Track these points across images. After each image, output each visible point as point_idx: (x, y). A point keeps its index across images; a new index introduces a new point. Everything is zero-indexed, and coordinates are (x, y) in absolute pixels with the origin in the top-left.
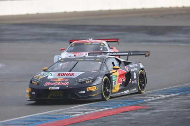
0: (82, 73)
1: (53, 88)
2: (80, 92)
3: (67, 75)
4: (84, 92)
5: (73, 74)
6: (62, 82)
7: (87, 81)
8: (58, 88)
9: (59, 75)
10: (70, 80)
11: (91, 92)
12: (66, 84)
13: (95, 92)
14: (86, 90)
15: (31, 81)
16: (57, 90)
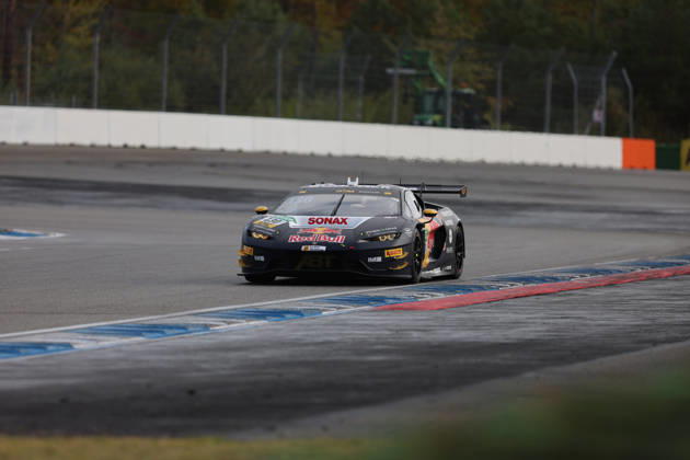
0: (365, 219)
1: (310, 248)
2: (370, 260)
3: (330, 222)
4: (379, 259)
5: (344, 221)
6: (330, 235)
7: (382, 235)
8: (324, 248)
9: (312, 221)
10: (344, 232)
11: (392, 259)
12: (340, 239)
13: (401, 261)
14: (382, 255)
15: (249, 233)
16: (322, 252)
